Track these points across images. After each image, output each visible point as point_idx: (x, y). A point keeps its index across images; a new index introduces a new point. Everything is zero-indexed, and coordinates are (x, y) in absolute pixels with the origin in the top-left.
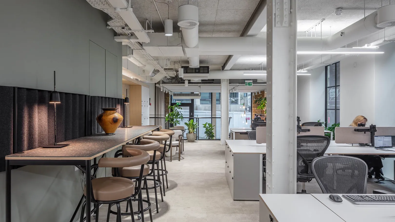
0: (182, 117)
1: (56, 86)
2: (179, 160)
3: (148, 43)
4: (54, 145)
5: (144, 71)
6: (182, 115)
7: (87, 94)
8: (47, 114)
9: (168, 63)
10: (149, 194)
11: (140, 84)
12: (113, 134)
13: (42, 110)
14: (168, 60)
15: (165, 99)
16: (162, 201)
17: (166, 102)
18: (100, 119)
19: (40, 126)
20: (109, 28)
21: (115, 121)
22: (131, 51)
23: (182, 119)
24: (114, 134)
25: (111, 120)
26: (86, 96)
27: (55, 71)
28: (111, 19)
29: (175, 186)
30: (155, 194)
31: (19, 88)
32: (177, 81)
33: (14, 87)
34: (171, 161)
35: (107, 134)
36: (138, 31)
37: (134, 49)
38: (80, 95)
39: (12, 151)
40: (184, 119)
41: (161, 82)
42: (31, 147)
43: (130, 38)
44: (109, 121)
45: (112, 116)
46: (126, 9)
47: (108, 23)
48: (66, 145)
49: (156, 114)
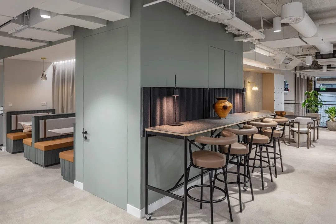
0: (321, 103)
1: (176, 85)
2: (308, 148)
3: (264, 39)
4: (175, 124)
5: (274, 60)
6: (321, 102)
7: (206, 87)
8: (173, 103)
9: (300, 50)
10: (263, 173)
11: (272, 72)
12: (224, 118)
13: (169, 100)
14: (300, 47)
15: (307, 84)
16: (272, 181)
17: (309, 87)
18: (214, 106)
19: (168, 111)
20: (228, 32)
21: (225, 108)
22: (253, 46)
23: (321, 106)
24: (226, 119)
25: (221, 107)
26: (204, 89)
27: (175, 75)
28: (226, 26)
29: (291, 170)
30: (270, 174)
31: (154, 88)
32: (316, 67)
33: (151, 87)
34: (298, 147)
35: (220, 118)
36: (250, 31)
37: (256, 44)
38: (198, 89)
39: (150, 126)
40: (323, 105)
41: (298, 68)
42: (162, 124)
43: (247, 37)
44: (220, 108)
45: (223, 104)
46: (231, 19)
47: (226, 29)
48: (182, 125)
49: (296, 100)
